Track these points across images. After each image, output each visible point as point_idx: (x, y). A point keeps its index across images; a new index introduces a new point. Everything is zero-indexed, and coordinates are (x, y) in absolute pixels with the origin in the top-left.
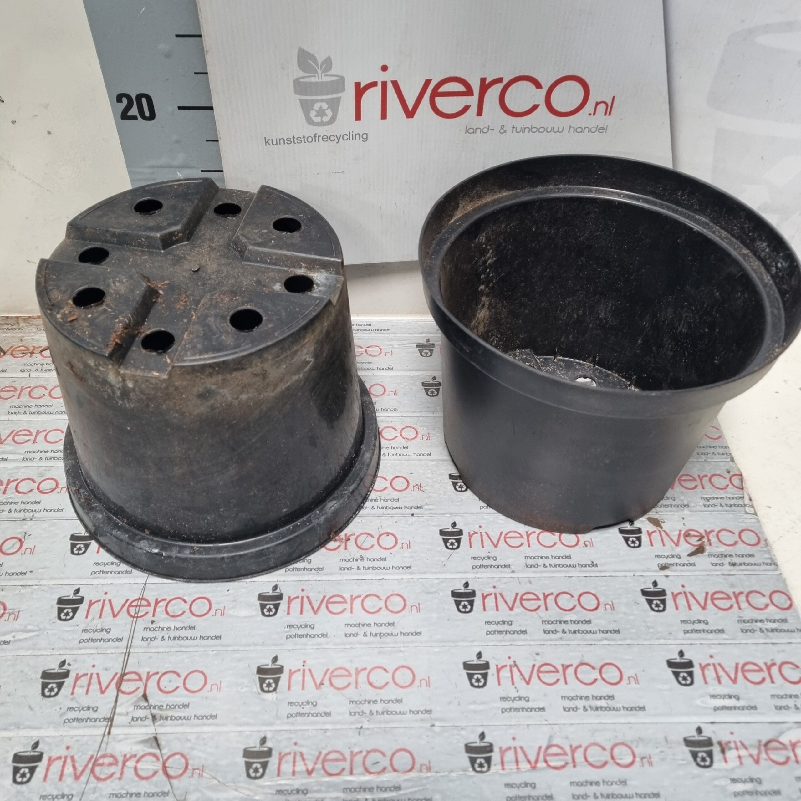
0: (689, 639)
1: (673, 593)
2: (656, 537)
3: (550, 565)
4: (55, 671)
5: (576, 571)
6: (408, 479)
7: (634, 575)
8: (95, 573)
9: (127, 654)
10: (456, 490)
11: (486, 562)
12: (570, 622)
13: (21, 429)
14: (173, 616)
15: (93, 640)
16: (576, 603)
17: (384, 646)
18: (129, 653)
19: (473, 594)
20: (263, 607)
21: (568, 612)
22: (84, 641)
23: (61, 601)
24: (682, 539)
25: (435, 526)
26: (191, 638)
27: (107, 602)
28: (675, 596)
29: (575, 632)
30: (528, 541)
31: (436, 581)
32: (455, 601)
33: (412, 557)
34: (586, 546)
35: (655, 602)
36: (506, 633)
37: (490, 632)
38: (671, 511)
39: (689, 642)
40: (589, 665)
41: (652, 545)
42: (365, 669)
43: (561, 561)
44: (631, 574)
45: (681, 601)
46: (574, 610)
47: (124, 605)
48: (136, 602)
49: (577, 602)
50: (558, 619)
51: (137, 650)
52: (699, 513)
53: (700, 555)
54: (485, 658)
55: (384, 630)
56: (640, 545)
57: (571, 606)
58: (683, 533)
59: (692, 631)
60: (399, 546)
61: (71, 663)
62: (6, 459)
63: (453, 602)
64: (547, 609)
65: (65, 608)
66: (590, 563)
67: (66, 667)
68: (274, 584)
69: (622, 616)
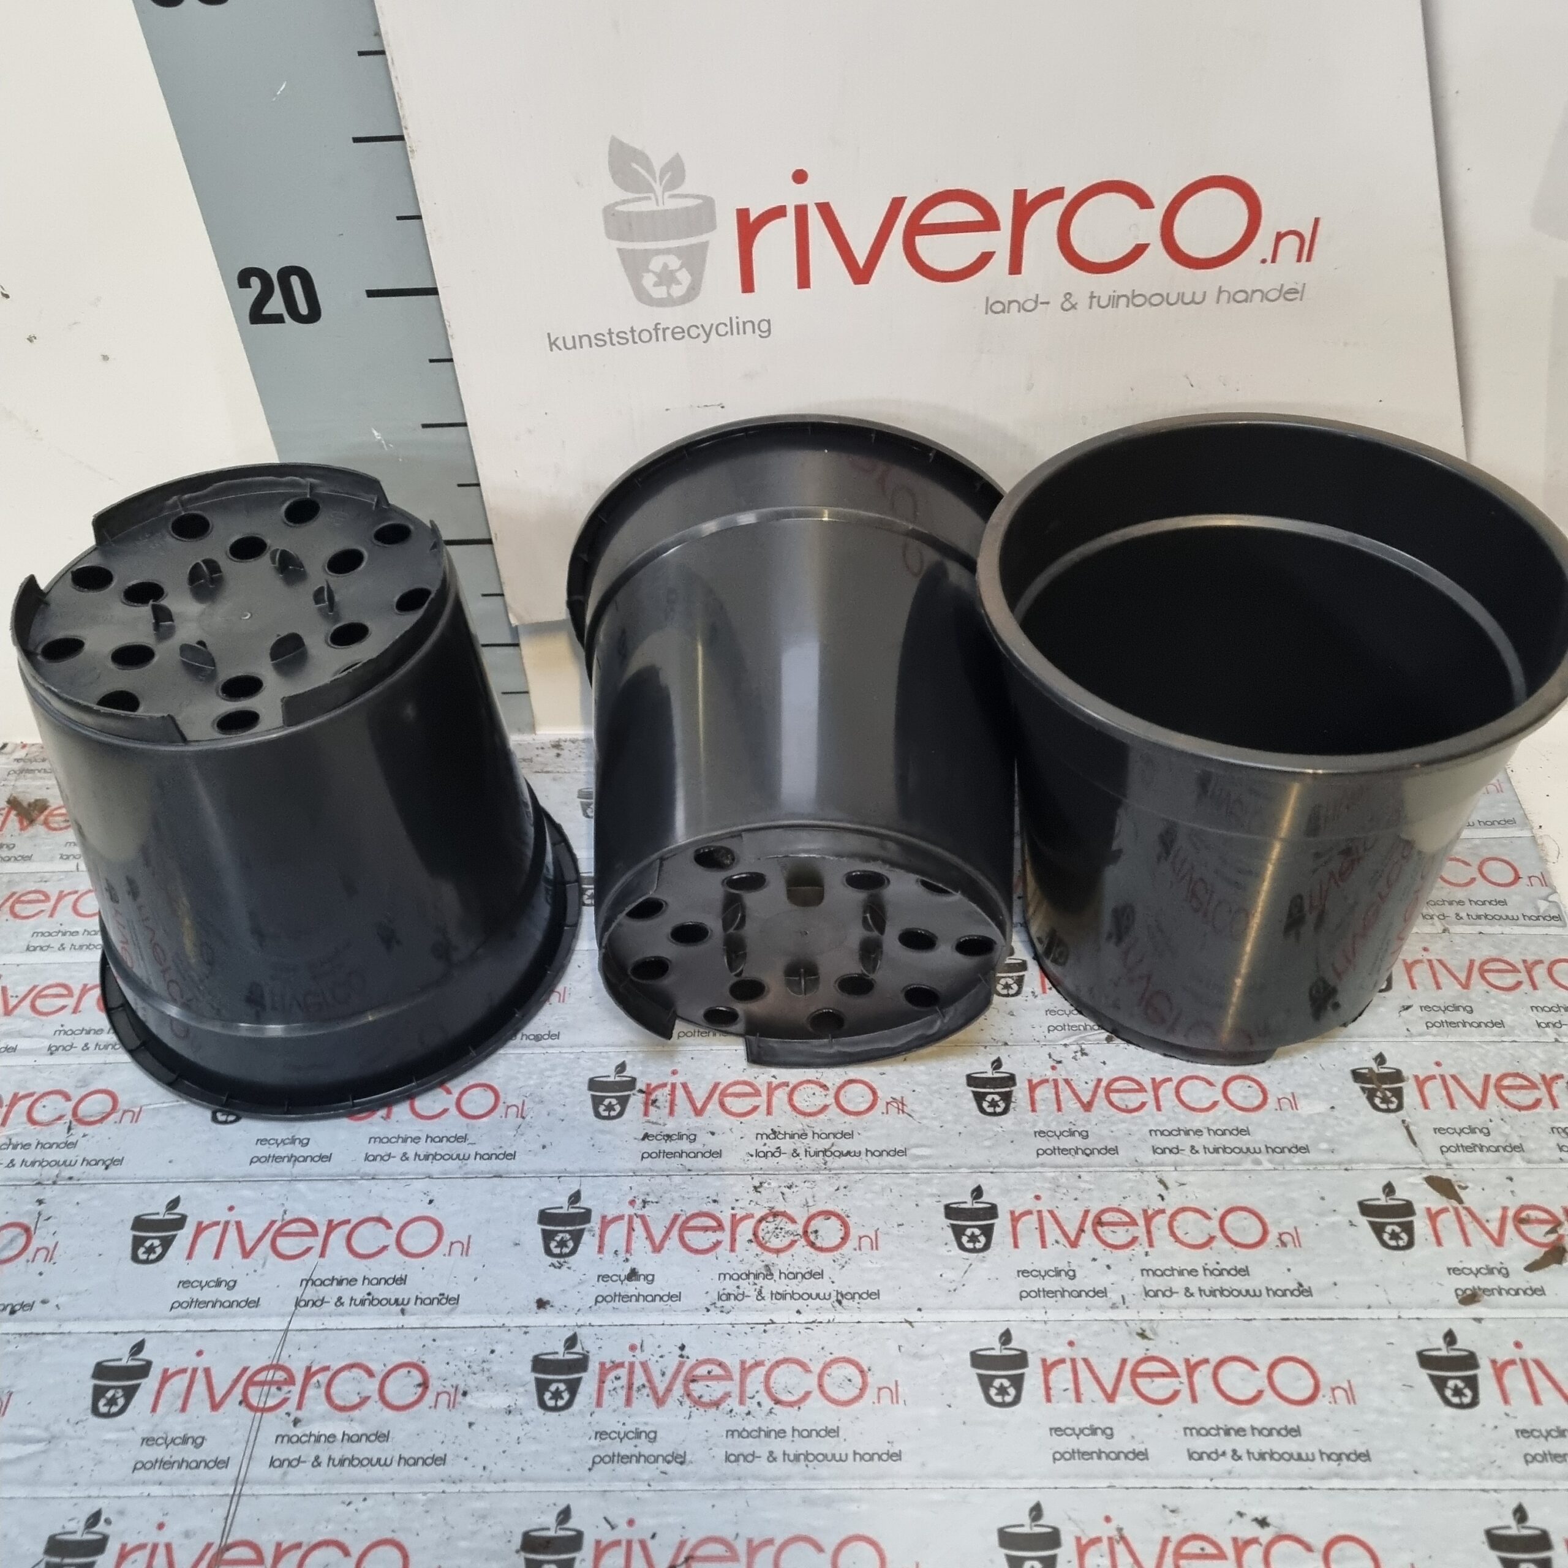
0: (1538, 1476)
1: (1494, 1362)
2: (1447, 1221)
3: (1200, 1290)
4: (77, 1537)
5: (1261, 1306)
6: (874, 1085)
7: (1399, 1317)
8: (180, 1305)
9: (235, 1499)
10: (982, 1110)
11: (1052, 1284)
12: (1249, 1431)
13: (49, 982)
14: (342, 1409)
15: (165, 1464)
16: (1264, 1384)
17: (812, 1485)
18: (240, 1495)
19: (1021, 1359)
20: (542, 1387)
21: (1244, 1407)
22: (144, 1466)
23: (101, 1371)
24: (1510, 1228)
25: (932, 1195)
26: (379, 1460)
27: (200, 1375)
28: (1499, 1370)
29: (1262, 1456)
30: (1149, 1232)
31: (936, 1329)
32: (980, 1376)
33: (882, 1268)
34: (1284, 1244)
35: (1451, 1383)
36: (1099, 1458)
37: (1062, 1456)
38: (1481, 1162)
39: (1540, 1485)
40: (1298, 1541)
41: (1439, 1243)
42: (769, 1542)
43: (1226, 1281)
44: (1394, 1314)
45: (1515, 1379)
46: (1259, 1403)
47: (236, 1381)
48: (264, 1374)
49: (1266, 1381)
50: (1221, 1426)
51: (257, 1490)
52: (1546, 1165)
53: (1555, 1267)
54: (1049, 1519)
55: (815, 1445)
56: (1410, 1244)
57: (1251, 1393)
58: (1511, 1213)
59: (1545, 1457)
60: (852, 1242)
61: (112, 1519)
62: (14, 1049)
63: (976, 1379)
64: (1194, 1399)
65: (109, 1388)
66: (1293, 1286)
67: (101, 1527)
68: (570, 1334)
69: (1372, 1417)
